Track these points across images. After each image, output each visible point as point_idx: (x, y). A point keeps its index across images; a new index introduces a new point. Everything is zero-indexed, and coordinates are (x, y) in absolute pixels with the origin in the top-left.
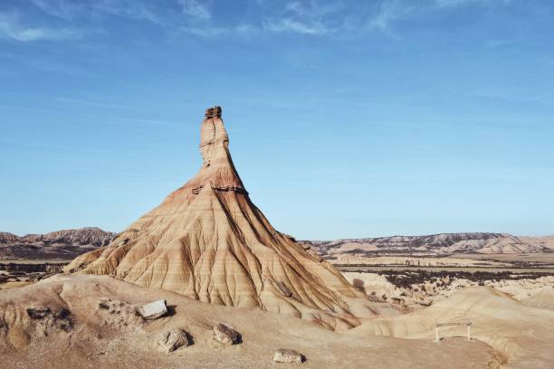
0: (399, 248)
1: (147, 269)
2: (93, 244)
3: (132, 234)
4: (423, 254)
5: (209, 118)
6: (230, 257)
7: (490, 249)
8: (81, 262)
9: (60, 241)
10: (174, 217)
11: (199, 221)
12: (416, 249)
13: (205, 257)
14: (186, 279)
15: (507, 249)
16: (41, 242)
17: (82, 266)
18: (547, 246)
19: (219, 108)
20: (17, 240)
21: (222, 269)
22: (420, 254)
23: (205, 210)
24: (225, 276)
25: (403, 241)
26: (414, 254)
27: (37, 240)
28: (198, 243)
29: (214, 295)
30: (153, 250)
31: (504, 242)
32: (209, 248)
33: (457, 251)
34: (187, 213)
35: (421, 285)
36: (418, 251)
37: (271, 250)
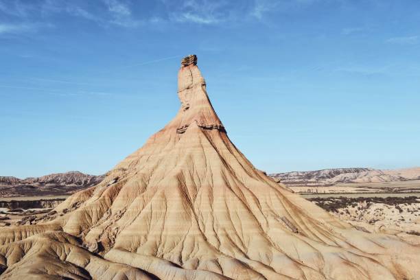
0: (296, 181)
1: (143, 208)
2: (76, 184)
3: (121, 172)
4: (314, 184)
5: (186, 66)
6: (229, 192)
7: (362, 179)
8: (73, 202)
9: (52, 182)
10: (161, 155)
11: (191, 157)
12: (309, 181)
13: (203, 194)
14: (188, 217)
15: (374, 179)
16: (37, 183)
17: (75, 206)
18: (403, 176)
19: (195, 56)
20: (20, 182)
21: (225, 205)
22: (312, 184)
23: (195, 147)
24: (228, 213)
25: (298, 175)
26: (308, 184)
27: (34, 182)
28: (192, 179)
29: (222, 235)
30: (145, 187)
31: (372, 174)
32: (205, 184)
33: (338, 182)
34: (176, 151)
35: (345, 209)
36: (311, 182)
37: (265, 184)
